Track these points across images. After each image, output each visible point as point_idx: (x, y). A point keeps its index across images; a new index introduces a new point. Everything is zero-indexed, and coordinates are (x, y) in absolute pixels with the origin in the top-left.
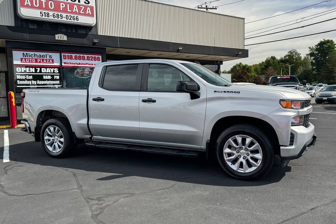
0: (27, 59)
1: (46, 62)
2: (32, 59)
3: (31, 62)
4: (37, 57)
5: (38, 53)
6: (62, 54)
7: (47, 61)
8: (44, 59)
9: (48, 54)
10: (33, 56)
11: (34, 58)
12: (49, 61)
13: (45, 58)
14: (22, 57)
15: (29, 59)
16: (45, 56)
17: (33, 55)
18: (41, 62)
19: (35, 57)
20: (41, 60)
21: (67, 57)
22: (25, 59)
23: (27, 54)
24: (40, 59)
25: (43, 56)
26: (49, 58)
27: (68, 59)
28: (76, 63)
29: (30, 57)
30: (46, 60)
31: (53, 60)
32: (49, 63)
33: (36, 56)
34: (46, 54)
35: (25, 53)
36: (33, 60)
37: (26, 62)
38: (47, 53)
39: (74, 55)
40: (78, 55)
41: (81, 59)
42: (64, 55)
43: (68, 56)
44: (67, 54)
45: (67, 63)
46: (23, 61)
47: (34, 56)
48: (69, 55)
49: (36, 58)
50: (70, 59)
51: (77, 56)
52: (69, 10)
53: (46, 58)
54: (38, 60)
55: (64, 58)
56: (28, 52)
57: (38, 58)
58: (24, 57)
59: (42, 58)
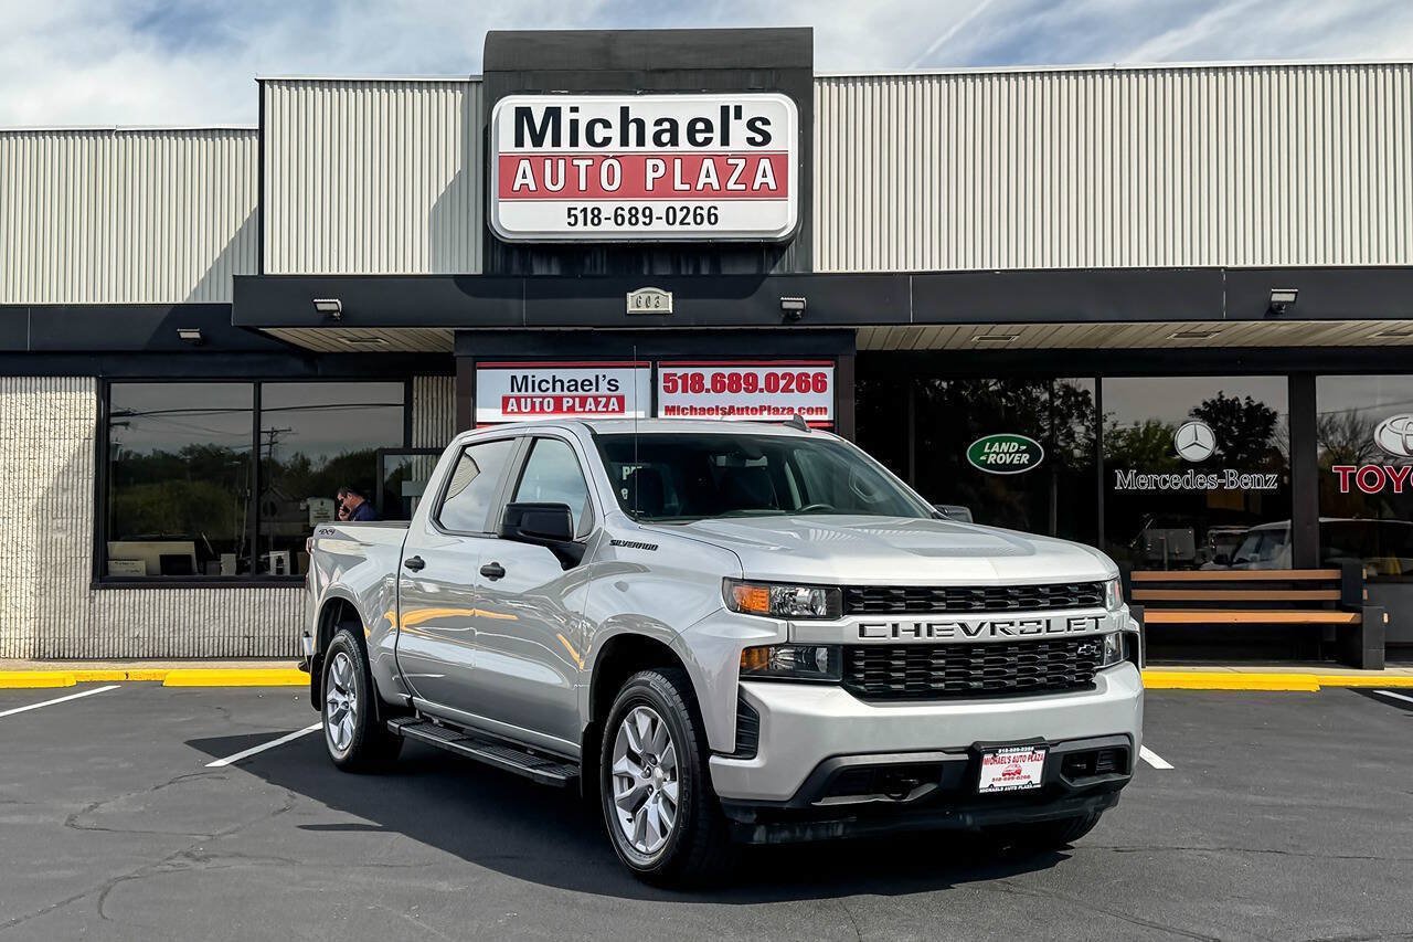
0: (526, 398)
1: (594, 409)
2: (544, 398)
3: (538, 410)
4: (562, 390)
5: (565, 374)
6: (662, 372)
7: (597, 403)
8: (587, 398)
9: (604, 376)
10: (548, 386)
11: (550, 392)
12: (606, 406)
13: (593, 392)
14: (510, 393)
15: (532, 398)
16: (591, 384)
17: (548, 382)
18: (577, 409)
19: (554, 390)
20: (577, 400)
21: (680, 381)
22: (518, 399)
23: (525, 378)
24: (573, 398)
25: (587, 383)
26: (609, 389)
27: (685, 390)
28: (717, 407)
29: (537, 392)
30: (595, 398)
31: (621, 400)
32: (607, 411)
33: (558, 384)
34: (597, 377)
35: (519, 374)
36: (546, 400)
37: (520, 412)
38: (600, 372)
39: (708, 373)
40: (727, 371)
41: (738, 390)
42: (666, 376)
43: (684, 378)
44: (680, 372)
45: (679, 407)
46: (509, 410)
47: (550, 386)
48: (691, 371)
49: (558, 392)
50: (694, 391)
51: (723, 376)
52: (678, 186)
53: (597, 390)
54: (565, 400)
55: (667, 389)
56: (529, 372)
57: (566, 392)
58: (516, 393)
59: (581, 392)
